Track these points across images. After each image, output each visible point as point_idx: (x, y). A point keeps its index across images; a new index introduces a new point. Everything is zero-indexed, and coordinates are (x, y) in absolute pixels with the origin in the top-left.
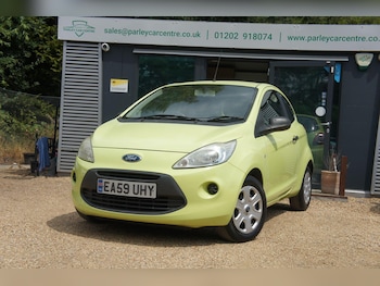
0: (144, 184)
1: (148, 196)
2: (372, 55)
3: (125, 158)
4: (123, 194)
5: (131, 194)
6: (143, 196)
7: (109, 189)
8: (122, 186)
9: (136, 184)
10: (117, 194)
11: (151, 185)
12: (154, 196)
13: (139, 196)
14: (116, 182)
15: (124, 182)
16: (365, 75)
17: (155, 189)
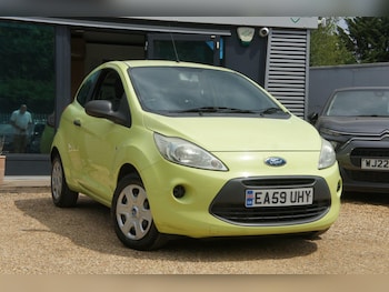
0: (301, 190)
1: (305, 203)
2: (253, 30)
3: (268, 163)
4: (279, 204)
5: (288, 203)
6: (301, 203)
7: (262, 200)
8: (278, 195)
9: (294, 190)
10: (272, 205)
11: (308, 190)
12: (310, 202)
13: (296, 204)
14: (271, 192)
15: (280, 191)
16: (248, 51)
17: (311, 194)
